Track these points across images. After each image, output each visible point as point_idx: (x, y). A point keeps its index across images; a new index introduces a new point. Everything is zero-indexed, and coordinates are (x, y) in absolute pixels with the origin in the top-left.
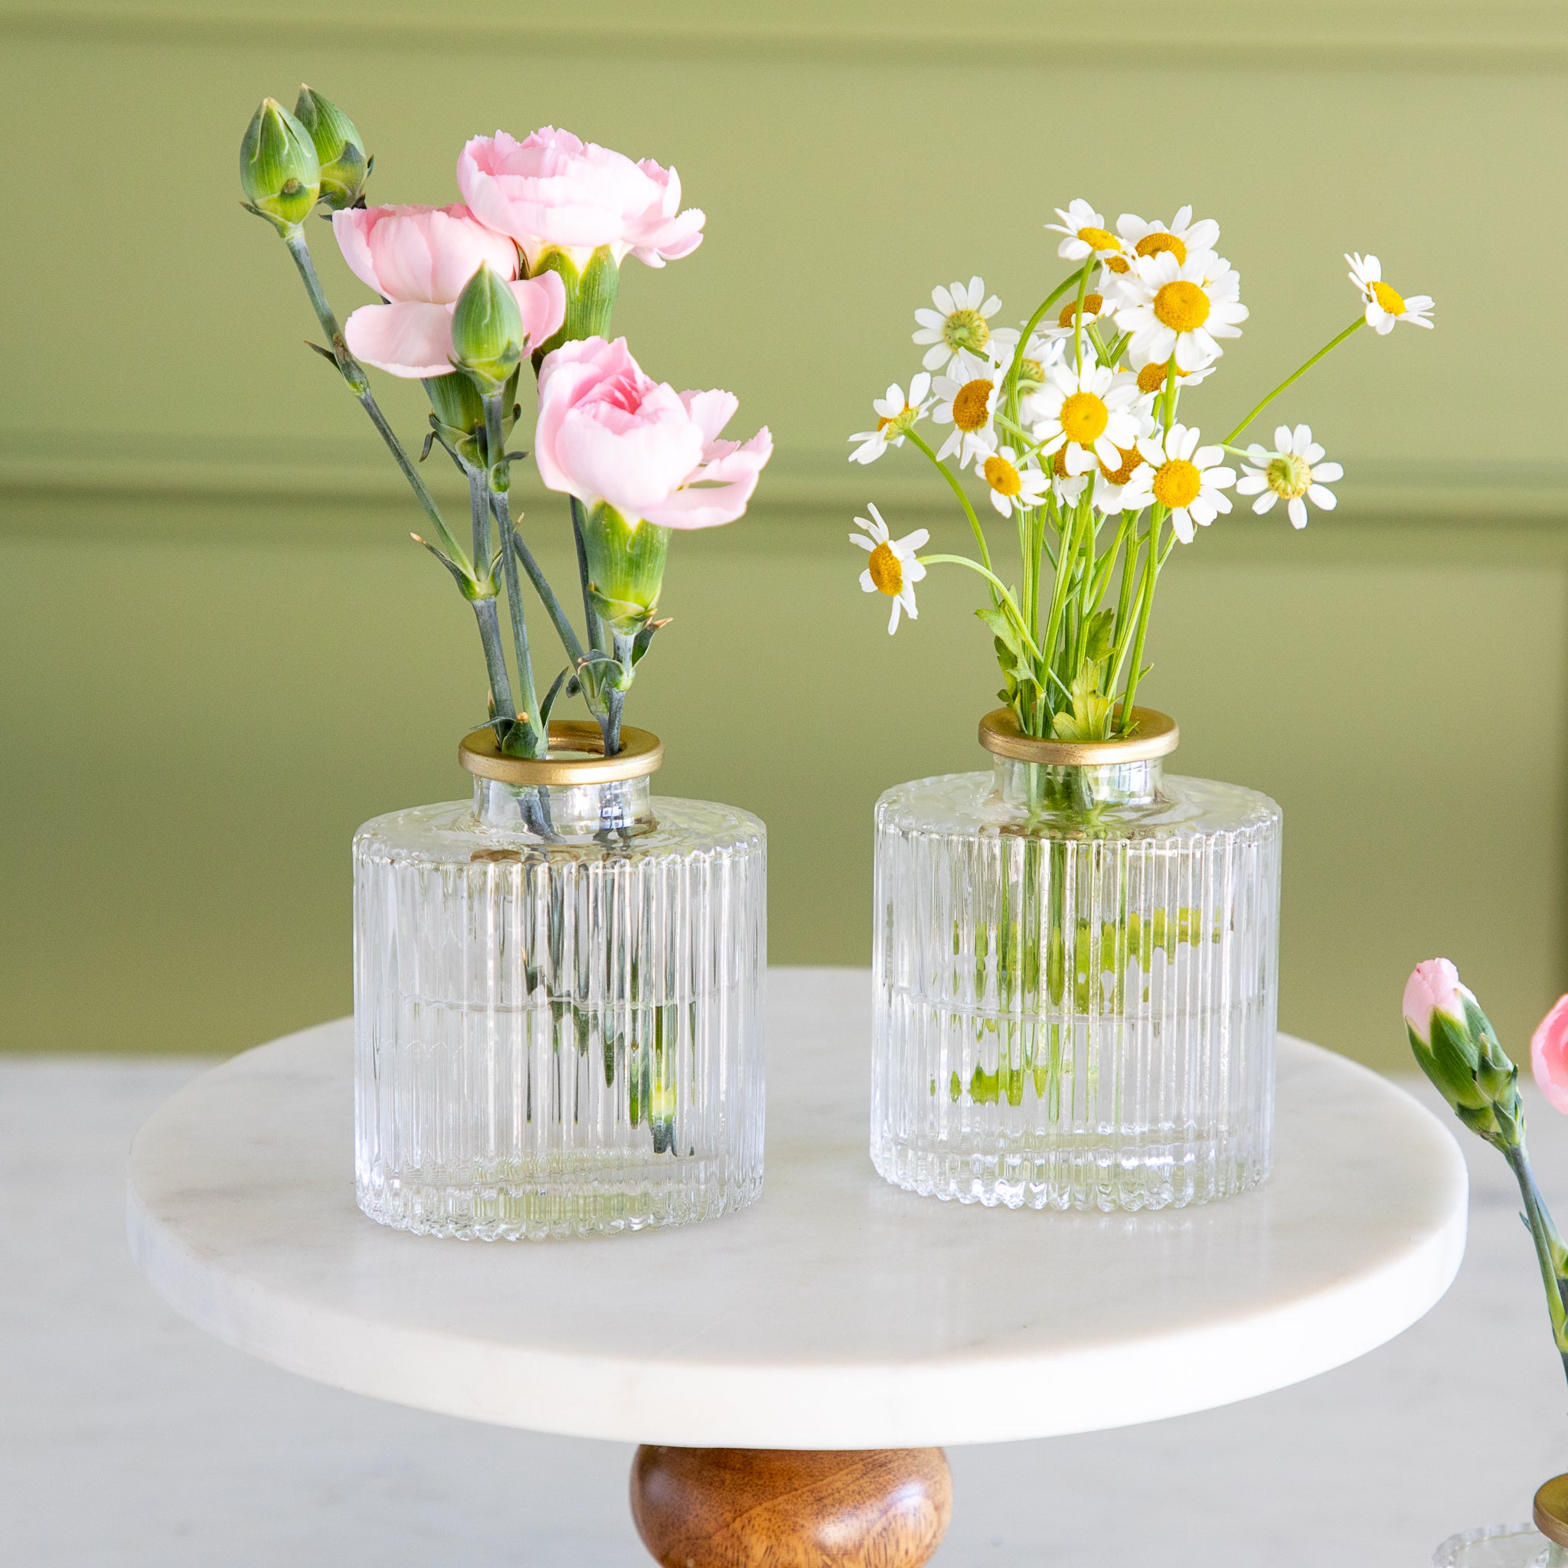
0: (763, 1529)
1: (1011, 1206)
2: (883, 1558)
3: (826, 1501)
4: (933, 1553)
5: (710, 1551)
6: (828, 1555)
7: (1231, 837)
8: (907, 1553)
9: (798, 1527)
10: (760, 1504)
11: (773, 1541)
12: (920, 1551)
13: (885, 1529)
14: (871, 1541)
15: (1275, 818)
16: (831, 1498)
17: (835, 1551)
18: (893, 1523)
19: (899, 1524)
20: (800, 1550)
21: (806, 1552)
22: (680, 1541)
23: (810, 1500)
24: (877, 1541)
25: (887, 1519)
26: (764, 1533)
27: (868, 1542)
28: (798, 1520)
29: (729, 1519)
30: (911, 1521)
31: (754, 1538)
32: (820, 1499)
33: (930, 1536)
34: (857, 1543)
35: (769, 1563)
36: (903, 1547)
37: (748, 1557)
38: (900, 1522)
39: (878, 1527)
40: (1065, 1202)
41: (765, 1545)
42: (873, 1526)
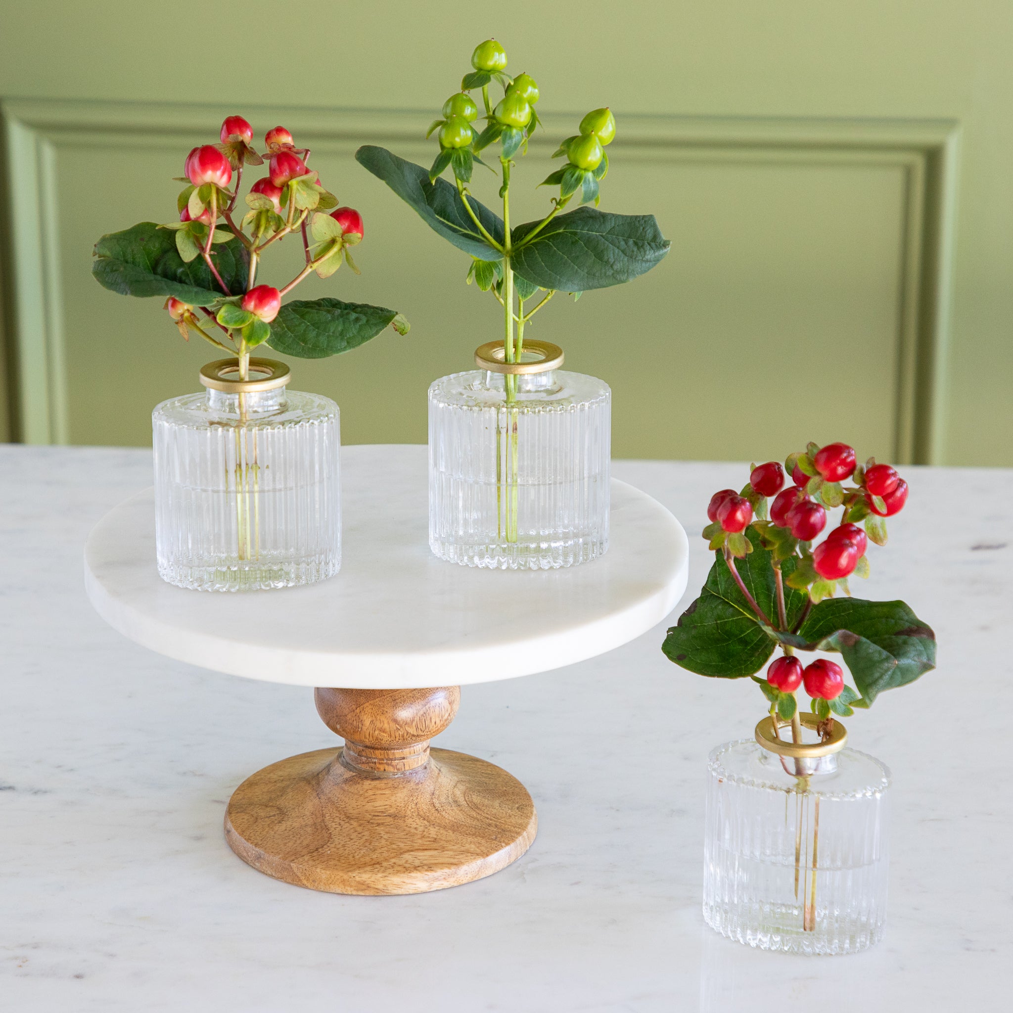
0: (369, 713)
1: (491, 568)
2: (424, 725)
3: (398, 701)
4: (449, 722)
5: (346, 722)
6: (398, 725)
7: (587, 404)
8: (435, 723)
9: (385, 712)
10: (368, 702)
11: (374, 718)
12: (442, 722)
13: (425, 713)
14: (419, 718)
15: (607, 394)
16: (400, 699)
17: (401, 723)
18: (429, 710)
19: (431, 711)
20: (386, 722)
21: (388, 723)
22: (334, 717)
23: (391, 700)
24: (421, 719)
25: (426, 709)
26: (370, 714)
27: (417, 719)
28: (384, 709)
29: (354, 708)
30: (437, 709)
31: (365, 717)
32: (395, 700)
33: (447, 715)
34: (412, 719)
35: (372, 728)
36: (433, 721)
37: (363, 725)
38: (432, 710)
39: (422, 712)
40: (515, 566)
41: (370, 720)
42: (419, 712)
